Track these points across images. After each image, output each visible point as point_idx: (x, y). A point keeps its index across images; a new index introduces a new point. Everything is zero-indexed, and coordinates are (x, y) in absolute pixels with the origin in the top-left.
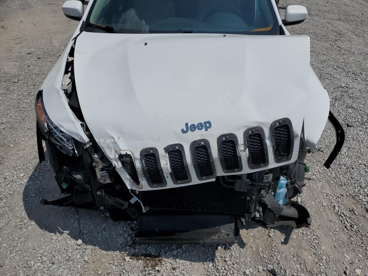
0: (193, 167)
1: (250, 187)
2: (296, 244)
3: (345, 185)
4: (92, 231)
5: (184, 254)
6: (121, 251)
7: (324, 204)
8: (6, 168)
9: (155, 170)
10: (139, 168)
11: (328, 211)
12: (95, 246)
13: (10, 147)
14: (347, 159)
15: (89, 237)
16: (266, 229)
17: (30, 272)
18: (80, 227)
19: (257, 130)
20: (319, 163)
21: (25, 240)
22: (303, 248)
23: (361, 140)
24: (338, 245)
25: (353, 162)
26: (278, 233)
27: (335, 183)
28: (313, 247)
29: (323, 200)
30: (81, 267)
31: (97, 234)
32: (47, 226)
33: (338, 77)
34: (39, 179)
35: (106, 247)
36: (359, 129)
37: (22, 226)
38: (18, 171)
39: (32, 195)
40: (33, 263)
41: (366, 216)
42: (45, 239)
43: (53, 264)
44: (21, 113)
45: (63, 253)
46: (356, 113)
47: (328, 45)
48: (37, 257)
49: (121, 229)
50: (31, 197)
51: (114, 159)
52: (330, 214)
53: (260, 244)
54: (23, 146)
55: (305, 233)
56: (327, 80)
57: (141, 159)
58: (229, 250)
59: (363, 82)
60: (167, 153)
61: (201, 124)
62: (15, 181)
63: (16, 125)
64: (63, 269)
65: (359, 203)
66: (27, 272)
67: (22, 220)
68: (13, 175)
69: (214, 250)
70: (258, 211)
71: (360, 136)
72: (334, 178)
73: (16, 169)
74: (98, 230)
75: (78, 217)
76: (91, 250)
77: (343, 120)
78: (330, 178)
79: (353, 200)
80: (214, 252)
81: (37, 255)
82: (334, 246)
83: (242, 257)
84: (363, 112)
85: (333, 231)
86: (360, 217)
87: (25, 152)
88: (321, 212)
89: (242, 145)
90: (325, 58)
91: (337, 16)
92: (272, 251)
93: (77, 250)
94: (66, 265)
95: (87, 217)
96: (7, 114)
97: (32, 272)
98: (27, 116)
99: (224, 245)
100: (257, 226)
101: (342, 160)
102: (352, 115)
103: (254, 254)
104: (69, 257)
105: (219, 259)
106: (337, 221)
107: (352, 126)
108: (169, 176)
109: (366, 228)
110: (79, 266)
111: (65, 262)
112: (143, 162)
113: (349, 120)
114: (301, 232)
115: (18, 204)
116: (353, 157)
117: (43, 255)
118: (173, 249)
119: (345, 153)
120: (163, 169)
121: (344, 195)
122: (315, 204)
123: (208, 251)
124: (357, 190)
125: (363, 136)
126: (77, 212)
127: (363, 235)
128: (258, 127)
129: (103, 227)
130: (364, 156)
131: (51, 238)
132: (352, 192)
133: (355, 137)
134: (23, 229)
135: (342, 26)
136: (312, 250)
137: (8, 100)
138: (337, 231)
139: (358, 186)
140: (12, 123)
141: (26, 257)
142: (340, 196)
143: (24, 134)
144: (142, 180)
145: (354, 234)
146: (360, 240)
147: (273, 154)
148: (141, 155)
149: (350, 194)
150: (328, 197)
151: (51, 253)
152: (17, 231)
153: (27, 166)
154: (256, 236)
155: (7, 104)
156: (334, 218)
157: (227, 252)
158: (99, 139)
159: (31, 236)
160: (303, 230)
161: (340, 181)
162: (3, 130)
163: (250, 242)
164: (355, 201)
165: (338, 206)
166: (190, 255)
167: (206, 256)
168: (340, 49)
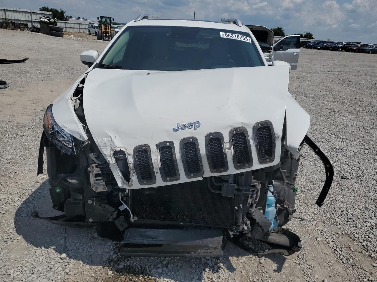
0: (181, 162)
1: (236, 191)
2: (288, 271)
3: (340, 225)
4: (77, 248)
5: (170, 272)
6: (105, 266)
7: (318, 239)
8: (3, 193)
9: (146, 166)
10: (131, 163)
11: (322, 245)
12: (79, 260)
13: (10, 177)
14: (342, 204)
15: (73, 253)
16: (257, 257)
17: (8, 279)
18: (66, 244)
19: (241, 130)
20: (314, 206)
21: (9, 251)
22: (296, 276)
23: (355, 190)
24: (333, 275)
25: (348, 207)
26: (270, 261)
27: (330, 222)
28: (307, 275)
29: (317, 236)
30: (61, 277)
31: (82, 250)
32: (33, 241)
33: (332, 141)
34: (33, 203)
35: (90, 262)
36: (353, 181)
37: (7, 240)
38: (13, 195)
39: (23, 215)
40: (12, 271)
41: (362, 252)
42: (29, 252)
43: (32, 274)
44: (27, 152)
45: (45, 265)
46: (351, 169)
47: (323, 118)
48: (17, 267)
49: (107, 248)
50: (22, 216)
51: (108, 155)
52: (324, 248)
53: (250, 269)
54: (23, 177)
55: (298, 262)
56: (322, 143)
57: (134, 155)
58: (217, 273)
59: (357, 147)
60: (158, 149)
61: (191, 124)
62: (9, 203)
63: (20, 161)
64: (42, 279)
65: (355, 241)
66: (5, 278)
67: (9, 235)
68: (8, 198)
69: (201, 271)
70: (246, 225)
71: (355, 187)
72: (329, 218)
73: (12, 194)
74: (84, 248)
75: (66, 235)
76: (74, 264)
77: (338, 174)
78: (325, 219)
79: (348, 238)
80: (201, 273)
81: (18, 265)
82: (329, 275)
83: (230, 279)
84: (357, 168)
85: (327, 262)
86: (356, 253)
87: (24, 181)
88: (315, 245)
89: (228, 142)
90: (320, 127)
91: (331, 99)
92: (263, 276)
93: (60, 264)
94: (46, 275)
95: (75, 236)
96: (12, 153)
97: (10, 279)
98: (32, 155)
99: (212, 268)
100: (248, 254)
101: (337, 204)
102: (346, 170)
103: (244, 278)
104: (50, 268)
105: (206, 279)
106: (332, 254)
107: (346, 179)
108: (159, 171)
109: (363, 262)
110: (59, 277)
111: (45, 273)
112: (136, 157)
113: (343, 174)
114: (294, 261)
115: (7, 222)
116: (348, 203)
117: (24, 266)
118: (159, 268)
119: (340, 199)
120: (153, 163)
121: (339, 233)
122: (309, 238)
123: (194, 272)
124: (352, 229)
125: (358, 187)
126: (65, 232)
127: (359, 268)
128: (242, 127)
129: (90, 245)
130: (359, 203)
131: (35, 251)
132: (348, 231)
133: (350, 187)
134: (8, 242)
135: (336, 106)
136: (305, 278)
137: (16, 142)
138: (332, 263)
139: (353, 226)
140: (16, 159)
141: (6, 266)
142: (335, 234)
143: (26, 168)
144: (133, 175)
145: (350, 267)
146: (357, 273)
147: (256, 153)
148: (134, 151)
149: (346, 233)
150: (322, 234)
151: (33, 264)
152: (2, 243)
153: (23, 192)
154: (246, 263)
155: (15, 145)
156: (329, 251)
157: (215, 274)
158: (97, 139)
159: (15, 248)
160: (296, 260)
161: (335, 222)
162: (6, 164)
163: (240, 267)
164: (351, 239)
165: (333, 241)
166: (176, 274)
167: (193, 276)
168: (335, 122)
